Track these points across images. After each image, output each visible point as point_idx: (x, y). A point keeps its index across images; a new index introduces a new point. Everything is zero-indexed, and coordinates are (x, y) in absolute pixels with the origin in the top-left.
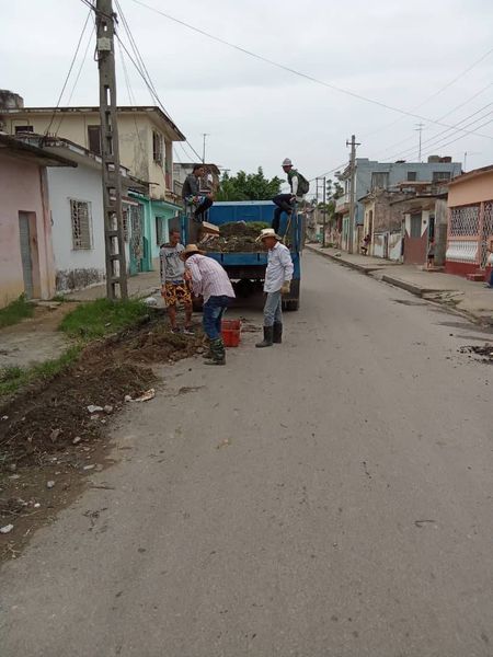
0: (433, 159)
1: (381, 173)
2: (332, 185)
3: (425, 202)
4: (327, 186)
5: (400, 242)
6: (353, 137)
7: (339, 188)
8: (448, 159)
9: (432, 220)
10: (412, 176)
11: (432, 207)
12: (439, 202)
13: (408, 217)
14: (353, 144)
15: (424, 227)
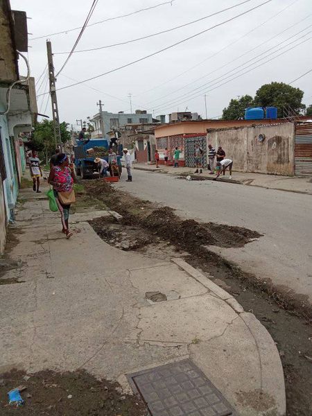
0: (138, 112)
1: (115, 119)
2: (86, 124)
3: (144, 136)
4: (83, 124)
5: (134, 154)
6: (100, 101)
7: (90, 126)
8: (145, 112)
9: (149, 143)
10: (130, 121)
11: (148, 137)
12: (151, 136)
13: (136, 142)
14: (100, 105)
15: (145, 146)
